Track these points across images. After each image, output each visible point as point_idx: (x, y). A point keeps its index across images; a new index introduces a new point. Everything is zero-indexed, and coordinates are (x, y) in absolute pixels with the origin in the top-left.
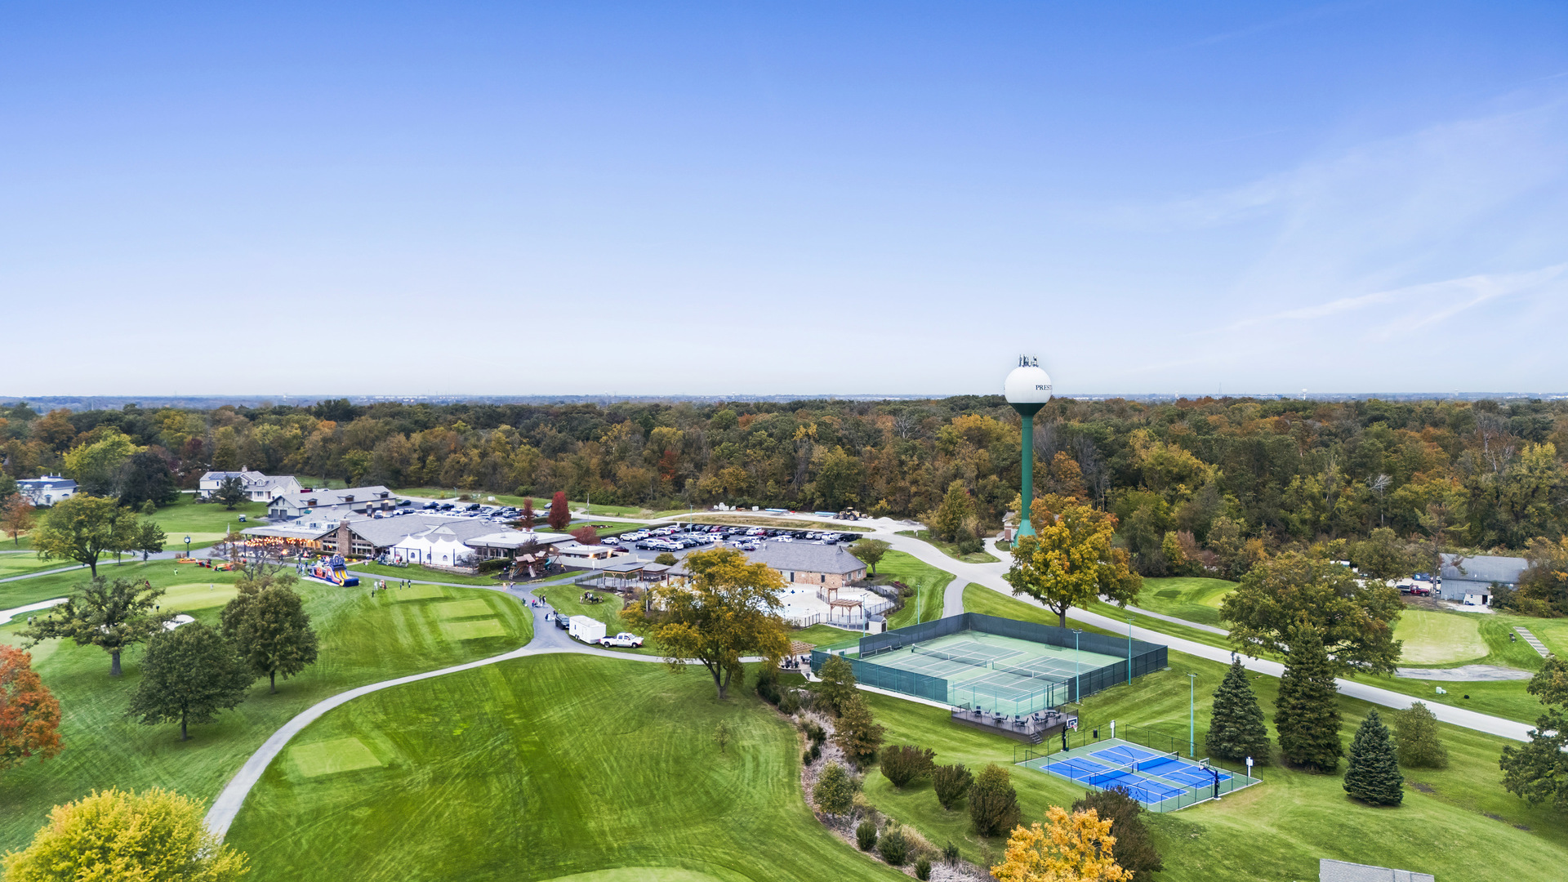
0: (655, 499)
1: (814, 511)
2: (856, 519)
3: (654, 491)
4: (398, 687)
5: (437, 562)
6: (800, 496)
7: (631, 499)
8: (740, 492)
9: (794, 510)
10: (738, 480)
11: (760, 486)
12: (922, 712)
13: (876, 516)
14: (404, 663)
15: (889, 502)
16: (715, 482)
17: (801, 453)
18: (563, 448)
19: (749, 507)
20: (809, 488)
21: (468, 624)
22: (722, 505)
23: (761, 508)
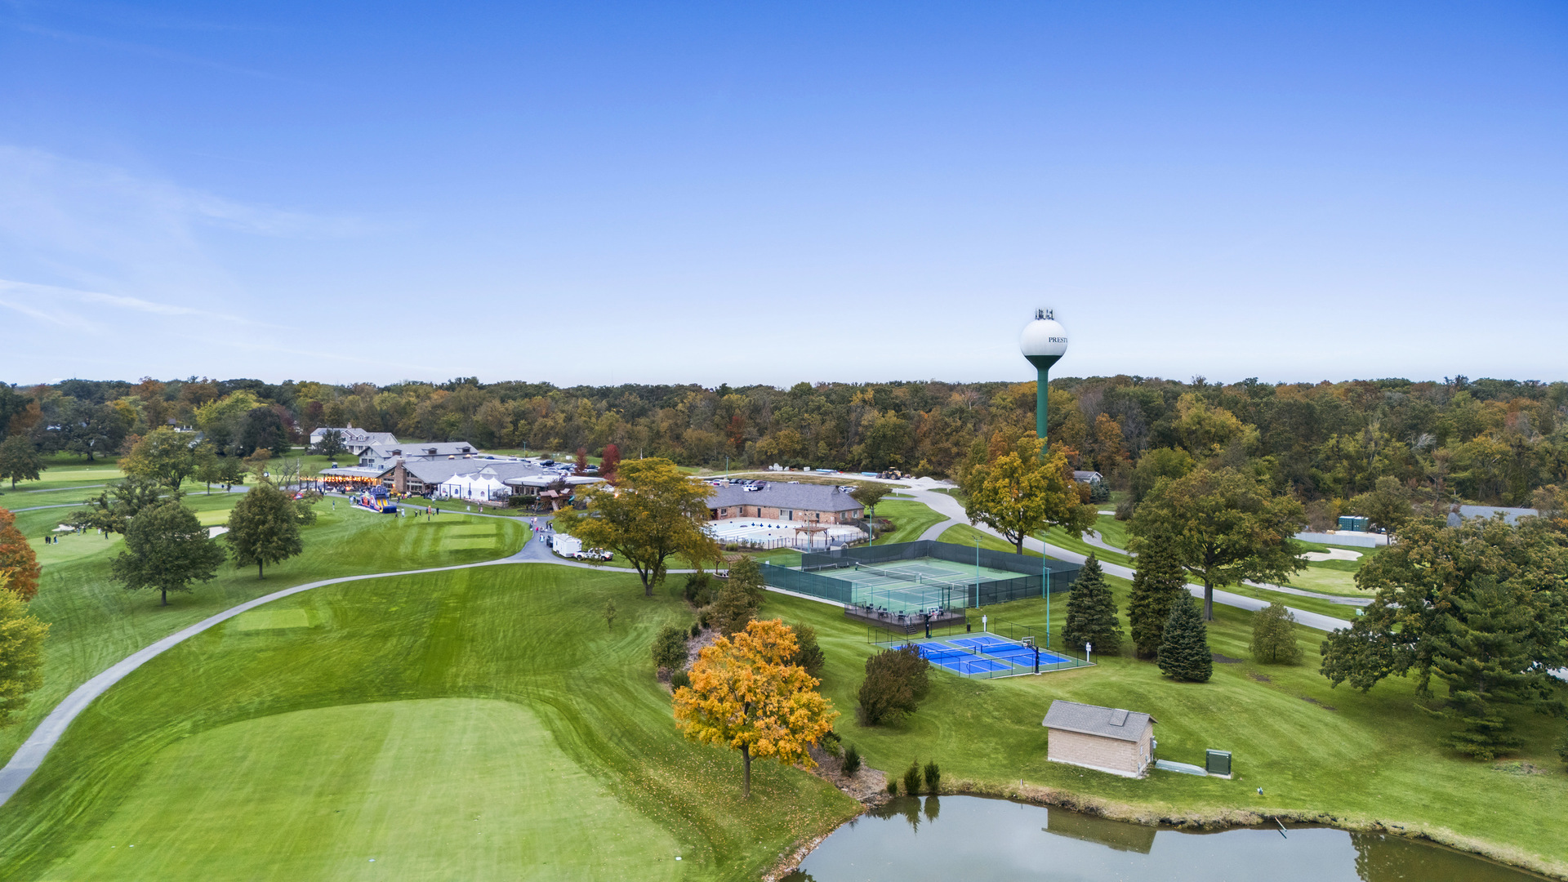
0: (718, 460)
1: (861, 472)
2: (898, 478)
3: (718, 453)
4: (369, 580)
5: (476, 497)
6: (849, 457)
7: (696, 460)
8: (796, 453)
9: (842, 470)
10: (793, 442)
11: (812, 448)
12: (823, 610)
13: (918, 476)
14: (393, 563)
15: (929, 461)
16: (771, 443)
17: (853, 416)
18: (642, 412)
19: (801, 468)
20: (857, 449)
21: (467, 540)
22: (776, 466)
23: (812, 469)
